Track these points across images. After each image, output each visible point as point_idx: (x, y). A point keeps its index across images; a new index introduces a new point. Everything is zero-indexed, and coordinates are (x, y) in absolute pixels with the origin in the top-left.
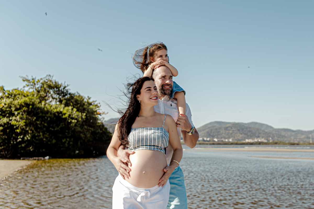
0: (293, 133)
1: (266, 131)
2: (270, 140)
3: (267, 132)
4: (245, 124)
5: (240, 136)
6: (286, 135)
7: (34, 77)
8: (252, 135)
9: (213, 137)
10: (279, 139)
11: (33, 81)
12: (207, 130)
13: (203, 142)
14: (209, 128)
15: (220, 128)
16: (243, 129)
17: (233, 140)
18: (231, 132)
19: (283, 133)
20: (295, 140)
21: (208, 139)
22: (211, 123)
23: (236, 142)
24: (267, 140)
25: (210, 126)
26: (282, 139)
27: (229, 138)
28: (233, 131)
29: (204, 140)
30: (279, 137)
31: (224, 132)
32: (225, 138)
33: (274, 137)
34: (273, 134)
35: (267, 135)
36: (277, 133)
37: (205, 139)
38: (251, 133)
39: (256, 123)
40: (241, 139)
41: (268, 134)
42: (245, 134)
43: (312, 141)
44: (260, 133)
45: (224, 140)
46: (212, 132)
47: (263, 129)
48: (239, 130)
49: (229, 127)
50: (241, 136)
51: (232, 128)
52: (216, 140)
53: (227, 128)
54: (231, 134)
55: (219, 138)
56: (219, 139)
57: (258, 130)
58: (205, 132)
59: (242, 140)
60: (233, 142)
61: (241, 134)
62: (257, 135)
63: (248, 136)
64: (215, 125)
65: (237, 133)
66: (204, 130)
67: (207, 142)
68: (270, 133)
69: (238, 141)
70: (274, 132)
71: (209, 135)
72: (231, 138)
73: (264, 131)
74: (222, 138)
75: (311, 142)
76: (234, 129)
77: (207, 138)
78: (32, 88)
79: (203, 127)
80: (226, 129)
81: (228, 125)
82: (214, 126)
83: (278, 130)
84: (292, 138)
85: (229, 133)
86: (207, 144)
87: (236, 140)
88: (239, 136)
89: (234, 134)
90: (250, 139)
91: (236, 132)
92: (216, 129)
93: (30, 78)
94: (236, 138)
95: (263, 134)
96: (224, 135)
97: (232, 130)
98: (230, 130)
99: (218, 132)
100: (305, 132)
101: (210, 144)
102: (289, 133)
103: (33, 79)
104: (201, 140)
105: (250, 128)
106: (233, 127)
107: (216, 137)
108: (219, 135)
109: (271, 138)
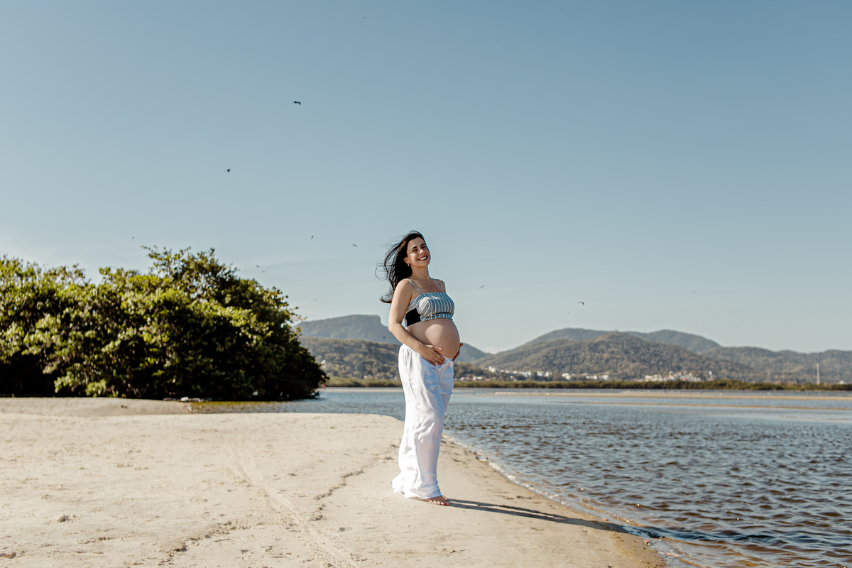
0: (771, 360)
1: (699, 353)
2: (709, 376)
3: (700, 357)
4: (645, 335)
5: (630, 367)
6: (752, 365)
7: (168, 250)
8: (661, 363)
9: (561, 368)
10: (733, 374)
11: (166, 257)
12: (544, 352)
13: (534, 381)
14: (549, 345)
15: (578, 347)
16: (637, 350)
17: (610, 376)
18: (606, 355)
19: (744, 360)
20: (776, 377)
21: (547, 374)
22: (555, 333)
23: (618, 380)
24: (701, 376)
25: (551, 340)
26: (741, 375)
27: (602, 371)
28: (613, 352)
29: (536, 378)
30: (732, 370)
31: (588, 357)
32: (592, 372)
33: (720, 369)
34: (717, 362)
35: (701, 364)
36: (728, 358)
37: (540, 374)
38: (658, 358)
39: (674, 333)
40: (633, 374)
41: (704, 363)
42: (644, 361)
43: (821, 380)
44: (681, 360)
45: (587, 377)
46: (558, 356)
47: (689, 349)
48: (627, 352)
49: (603, 342)
50: (632, 365)
51: (608, 347)
52: (567, 376)
53: (597, 345)
54: (607, 360)
55: (575, 373)
56: (574, 375)
57: (677, 350)
58: (538, 355)
59: (635, 376)
60: (610, 381)
61: (633, 361)
62: (674, 365)
63: (651, 366)
64: (566, 337)
65: (623, 359)
66: (535, 352)
67: (544, 382)
68: (708, 359)
69: (624, 379)
70: (720, 357)
71: (549, 363)
72: (608, 373)
73: (692, 354)
74: (582, 372)
75: (818, 383)
76: (616, 350)
77: (545, 371)
78: (163, 270)
79: (534, 343)
80: (594, 347)
81: (599, 339)
82: (562, 342)
83: (732, 351)
84: (769, 371)
85: (602, 359)
86: (543, 387)
87: (619, 376)
88: (627, 366)
89: (614, 361)
90: (656, 376)
91: (620, 356)
92: (568, 349)
93: (161, 251)
94: (620, 372)
95: (692, 361)
96: (587, 363)
97: (610, 350)
98: (603, 352)
99: (574, 356)
100: (804, 355)
101: (551, 387)
102: (761, 360)
103: (166, 253)
104: (529, 377)
105: (657, 345)
106: (611, 344)
107: (567, 368)
108: (576, 364)
109: (710, 373)
